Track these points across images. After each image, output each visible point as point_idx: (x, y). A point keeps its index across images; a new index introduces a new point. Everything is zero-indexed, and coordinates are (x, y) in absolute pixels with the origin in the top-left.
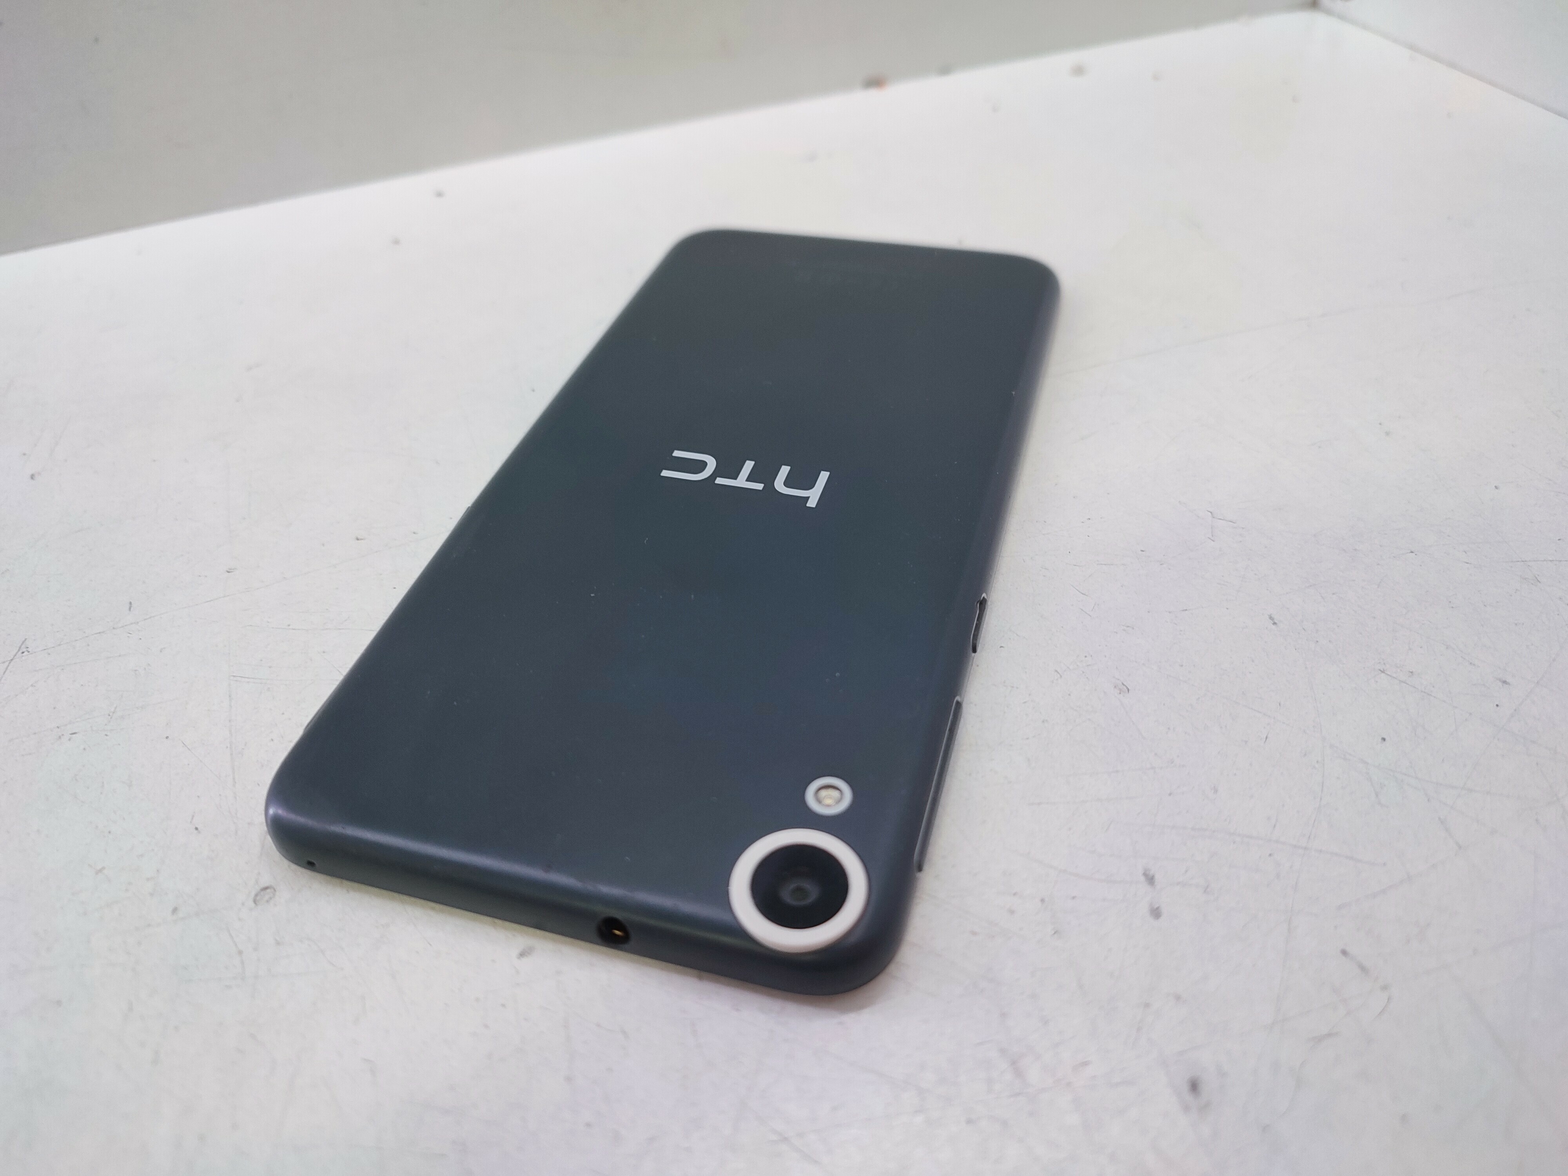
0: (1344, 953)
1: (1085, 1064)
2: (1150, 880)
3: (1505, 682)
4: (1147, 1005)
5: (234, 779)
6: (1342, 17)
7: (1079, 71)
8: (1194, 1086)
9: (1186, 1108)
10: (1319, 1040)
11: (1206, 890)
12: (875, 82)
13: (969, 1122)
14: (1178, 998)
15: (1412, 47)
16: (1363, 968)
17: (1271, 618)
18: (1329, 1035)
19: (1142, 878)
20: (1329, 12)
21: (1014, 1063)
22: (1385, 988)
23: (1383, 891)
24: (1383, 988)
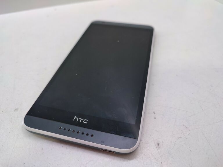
0: (184, 125)
2: (154, 113)
4: (152, 132)
8: (158, 144)
9: (157, 147)
10: (178, 138)
16: (186, 128)
23: (191, 116)
24: (189, 131)
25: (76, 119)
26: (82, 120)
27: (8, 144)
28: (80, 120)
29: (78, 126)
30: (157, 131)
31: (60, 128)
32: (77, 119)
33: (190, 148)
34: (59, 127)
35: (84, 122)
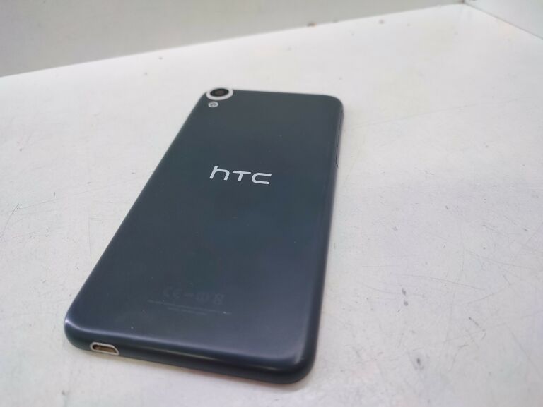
0: (470, 318)
1: (381, 353)
2: (404, 292)
3: (526, 230)
4: (403, 334)
6: (472, 6)
7: (382, 22)
8: (419, 361)
9: (416, 368)
10: (461, 347)
11: (423, 296)
12: (311, 24)
13: (342, 371)
14: (413, 332)
15: (497, 17)
16: (477, 324)
17: (446, 207)
18: (464, 346)
19: (401, 292)
20: (468, 4)
21: (357, 352)
22: (484, 330)
23: (484, 298)
33: (487, 367)
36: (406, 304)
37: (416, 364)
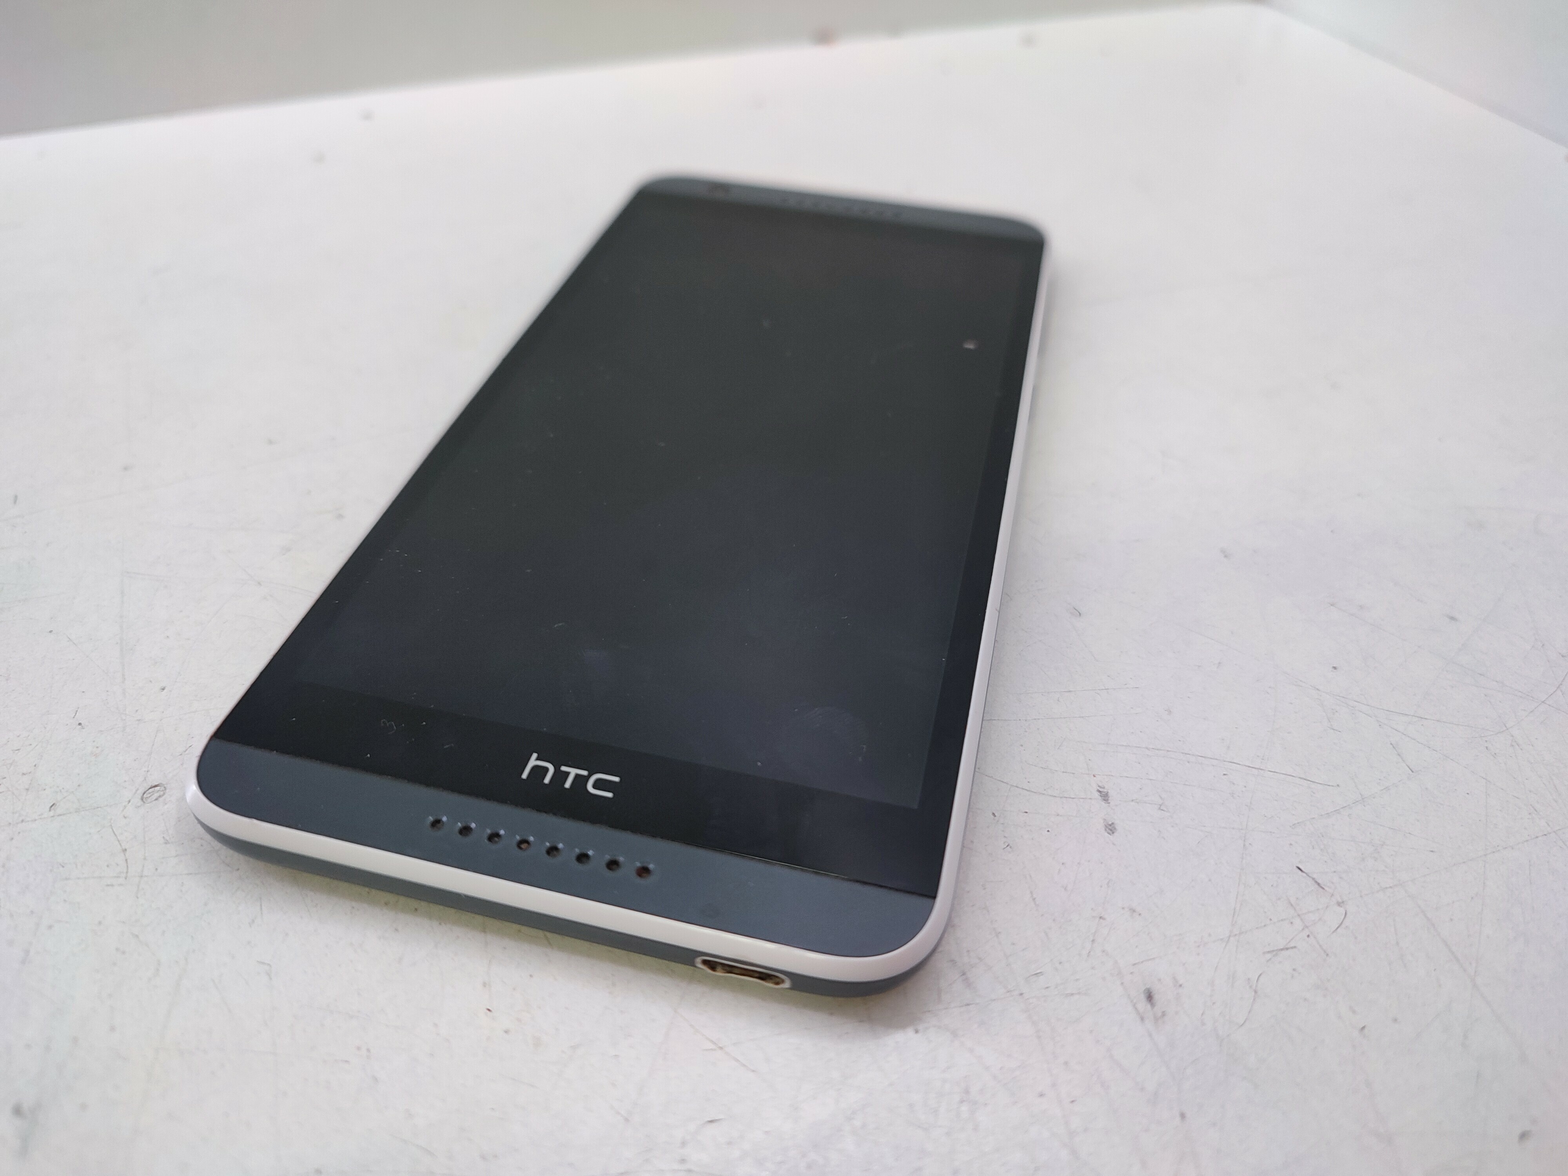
0: (1301, 868)
1: (1039, 976)
2: (1105, 796)
3: (1452, 618)
4: (1101, 919)
5: (123, 675)
8: (1150, 997)
9: (1142, 1018)
10: (1276, 952)
11: (1161, 807)
12: (824, 37)
16: (1318, 885)
17: (1220, 550)
18: (1285, 949)
19: (1097, 795)
22: (1342, 902)
23: (1337, 811)
24: (1339, 904)
25: (539, 772)
26: (577, 776)
27: (113, 1029)
28: (568, 774)
29: (555, 814)
30: (1133, 911)
31: (436, 823)
32: (546, 770)
33: (1354, 1012)
34: (431, 819)
35: (595, 786)
36: (1111, 828)
37: (1143, 1005)
